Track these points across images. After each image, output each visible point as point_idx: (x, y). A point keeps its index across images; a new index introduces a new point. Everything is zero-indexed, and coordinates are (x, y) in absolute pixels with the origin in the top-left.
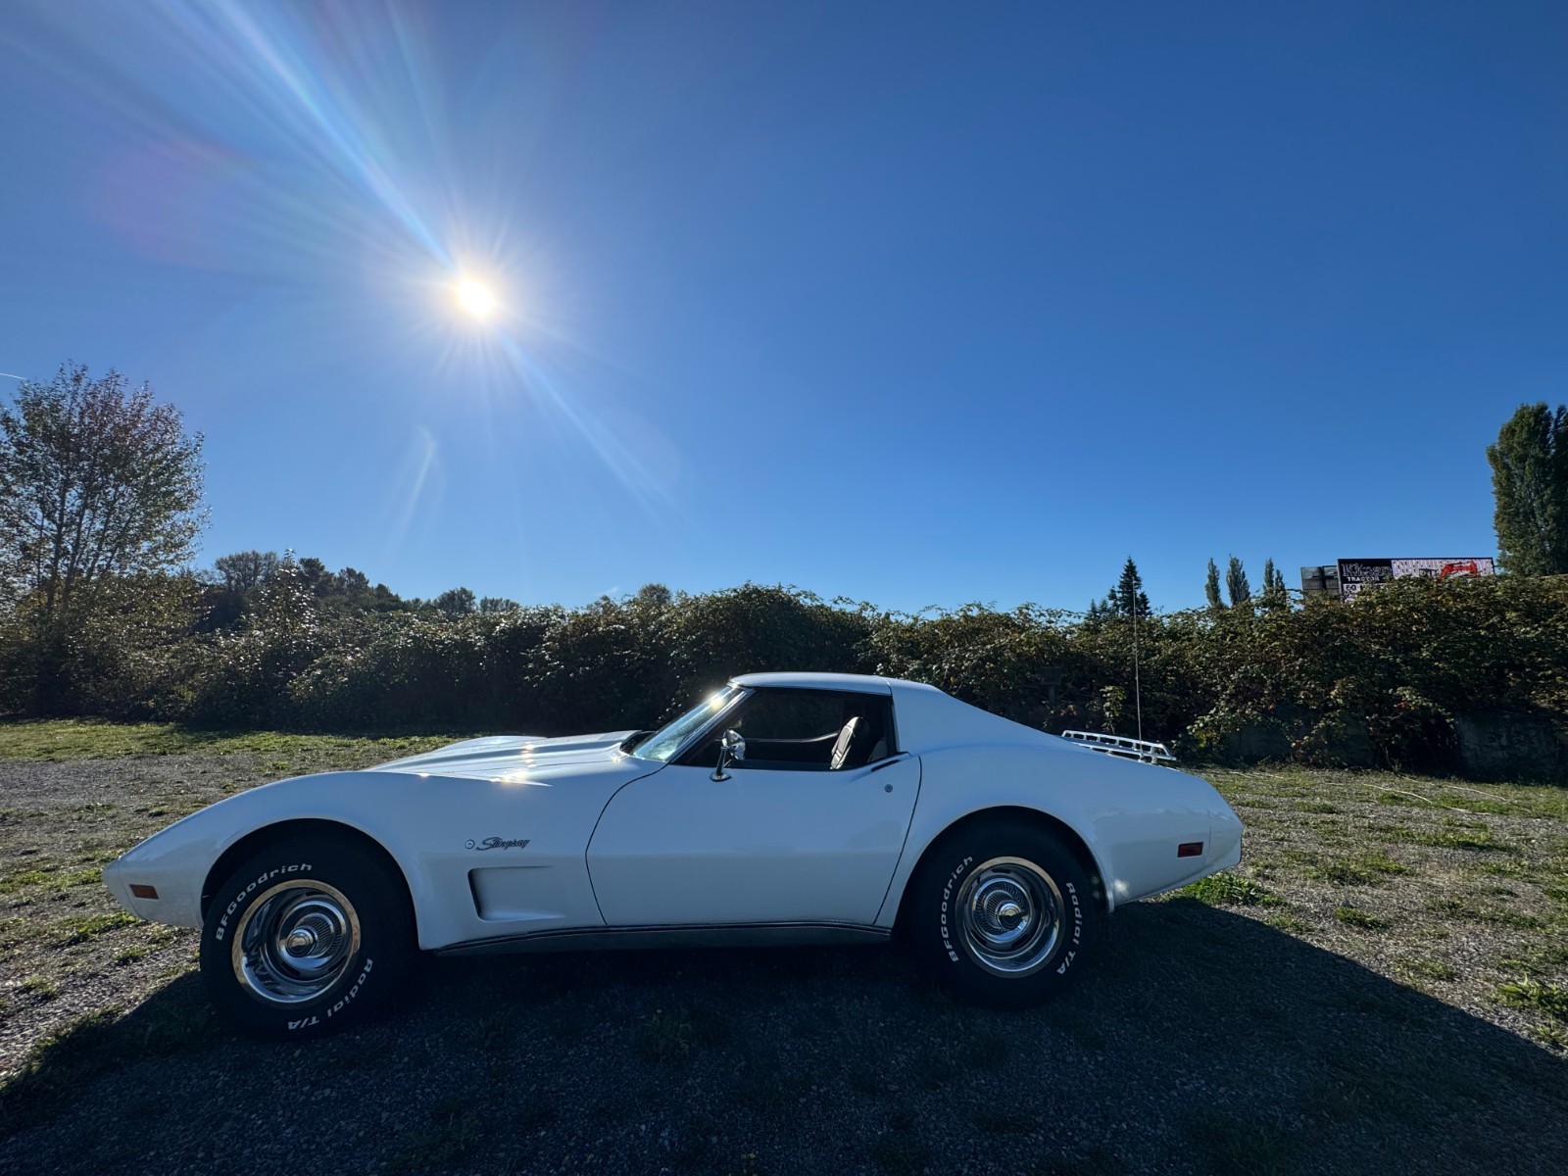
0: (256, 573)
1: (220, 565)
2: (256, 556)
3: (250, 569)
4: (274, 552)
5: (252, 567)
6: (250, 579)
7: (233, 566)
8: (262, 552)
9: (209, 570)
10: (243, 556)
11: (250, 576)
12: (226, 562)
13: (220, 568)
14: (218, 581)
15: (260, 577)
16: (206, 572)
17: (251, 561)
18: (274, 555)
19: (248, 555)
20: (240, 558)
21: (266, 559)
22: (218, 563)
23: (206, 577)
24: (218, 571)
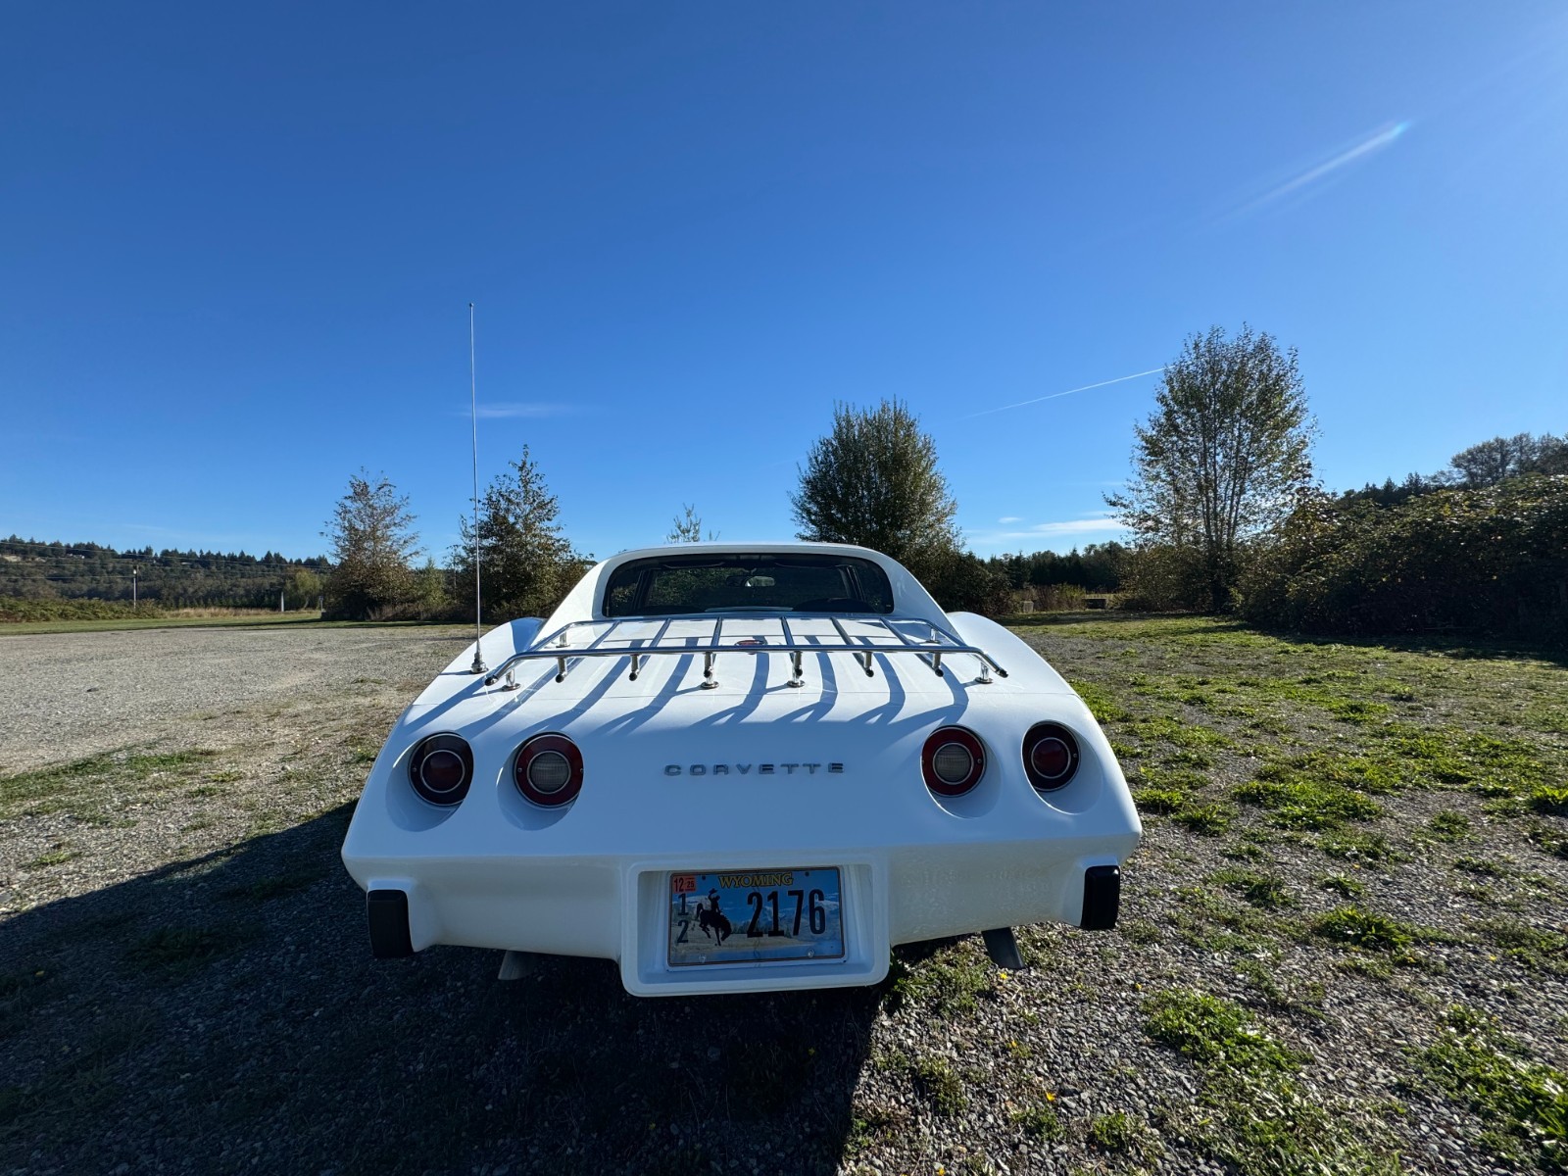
0: (1504, 463)
1: (1457, 462)
2: (1502, 443)
3: (1495, 460)
4: (1526, 432)
5: (1499, 456)
6: (1497, 471)
7: (1473, 460)
8: (1508, 436)
9: (1446, 470)
10: (1484, 446)
11: (1497, 468)
12: (1464, 457)
13: (1458, 466)
14: (1458, 480)
15: (1510, 467)
16: (1443, 473)
17: (1495, 449)
18: (1527, 436)
19: (1490, 445)
20: (1480, 450)
21: (1515, 443)
22: (1454, 460)
23: (1443, 479)
24: (1456, 469)
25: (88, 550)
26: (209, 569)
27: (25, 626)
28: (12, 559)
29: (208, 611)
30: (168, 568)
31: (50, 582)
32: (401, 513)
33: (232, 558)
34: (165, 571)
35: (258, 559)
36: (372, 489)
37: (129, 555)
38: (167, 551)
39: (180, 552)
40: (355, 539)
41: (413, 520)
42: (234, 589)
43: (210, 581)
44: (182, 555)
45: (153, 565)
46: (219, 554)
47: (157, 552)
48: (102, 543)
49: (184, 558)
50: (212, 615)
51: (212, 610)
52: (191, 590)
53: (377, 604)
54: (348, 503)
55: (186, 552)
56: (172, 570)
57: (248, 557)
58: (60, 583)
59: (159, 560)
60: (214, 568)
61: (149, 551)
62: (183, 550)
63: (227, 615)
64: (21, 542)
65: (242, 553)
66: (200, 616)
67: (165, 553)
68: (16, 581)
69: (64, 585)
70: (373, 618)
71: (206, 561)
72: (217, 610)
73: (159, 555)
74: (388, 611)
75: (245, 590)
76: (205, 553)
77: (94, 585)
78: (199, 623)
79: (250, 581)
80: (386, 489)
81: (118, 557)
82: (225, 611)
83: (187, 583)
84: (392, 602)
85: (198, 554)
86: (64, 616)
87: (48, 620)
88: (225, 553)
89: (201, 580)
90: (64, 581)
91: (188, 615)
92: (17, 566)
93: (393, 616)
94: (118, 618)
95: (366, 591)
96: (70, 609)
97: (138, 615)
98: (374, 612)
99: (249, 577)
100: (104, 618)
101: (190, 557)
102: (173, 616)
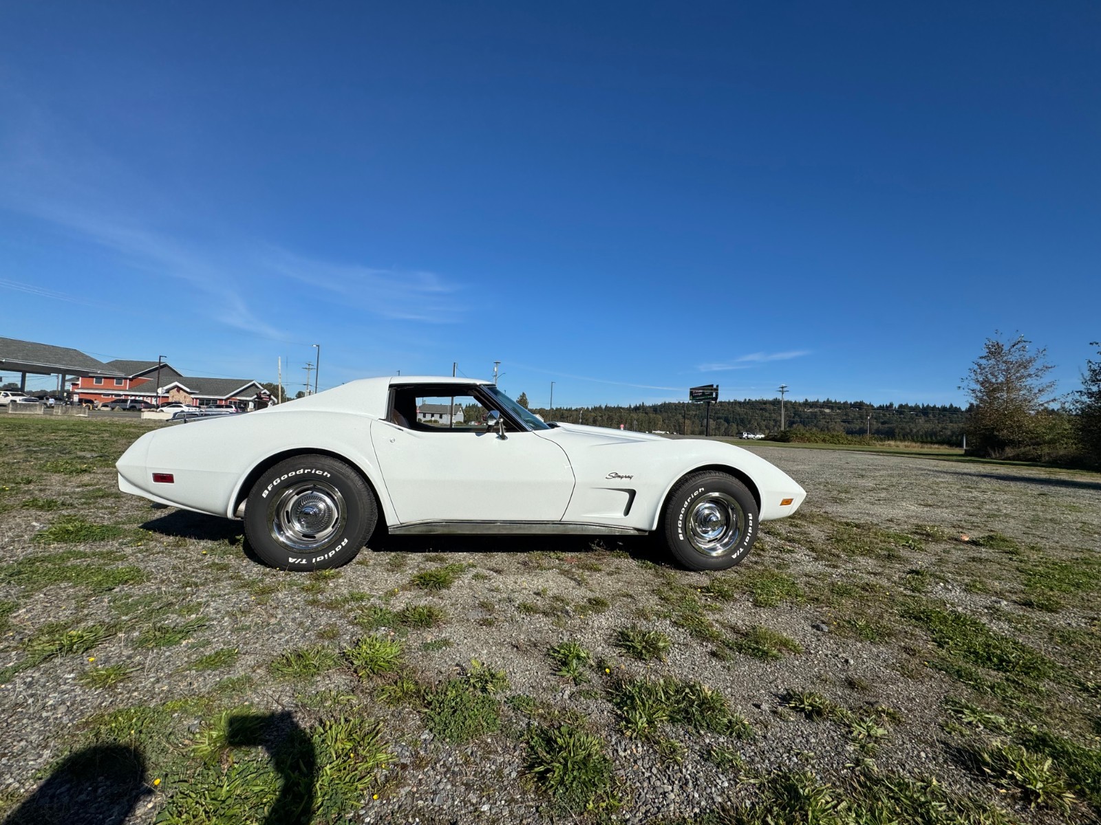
25: (859, 405)
26: (928, 416)
27: (808, 445)
28: (827, 411)
29: (903, 443)
30: (902, 416)
31: (842, 423)
32: (1038, 364)
33: (944, 409)
34: (900, 418)
35: (963, 409)
36: (1006, 348)
37: (881, 408)
38: (902, 405)
39: (910, 405)
40: (991, 390)
41: (1050, 370)
42: (944, 430)
43: (927, 425)
44: (911, 407)
45: (893, 414)
46: (935, 406)
47: (896, 405)
48: (867, 402)
49: (912, 409)
50: (906, 446)
51: (906, 443)
52: (915, 430)
53: (1001, 445)
54: (983, 362)
55: (913, 405)
56: (904, 418)
57: (956, 408)
58: (847, 424)
59: (897, 411)
60: (931, 415)
61: (891, 405)
62: (912, 404)
63: (916, 447)
64: (831, 402)
65: (951, 405)
66: (898, 446)
67: (901, 406)
68: (828, 422)
69: (848, 425)
70: (994, 456)
71: (926, 411)
72: (909, 444)
73: (897, 407)
74: (1009, 451)
75: (952, 432)
76: (925, 406)
77: (862, 426)
78: (896, 451)
79: (955, 425)
80: (1019, 346)
81: (875, 409)
82: (914, 444)
83: (912, 426)
84: (1012, 443)
85: (921, 407)
86: (824, 441)
87: (817, 442)
88: (939, 406)
89: (922, 424)
90: (849, 422)
91: (890, 445)
92: (829, 415)
93: (1014, 456)
94: (850, 444)
95: (996, 433)
96: (827, 438)
97: (860, 443)
98: (995, 451)
99: (956, 423)
100: (842, 443)
101: (916, 408)
102: (880, 445)
